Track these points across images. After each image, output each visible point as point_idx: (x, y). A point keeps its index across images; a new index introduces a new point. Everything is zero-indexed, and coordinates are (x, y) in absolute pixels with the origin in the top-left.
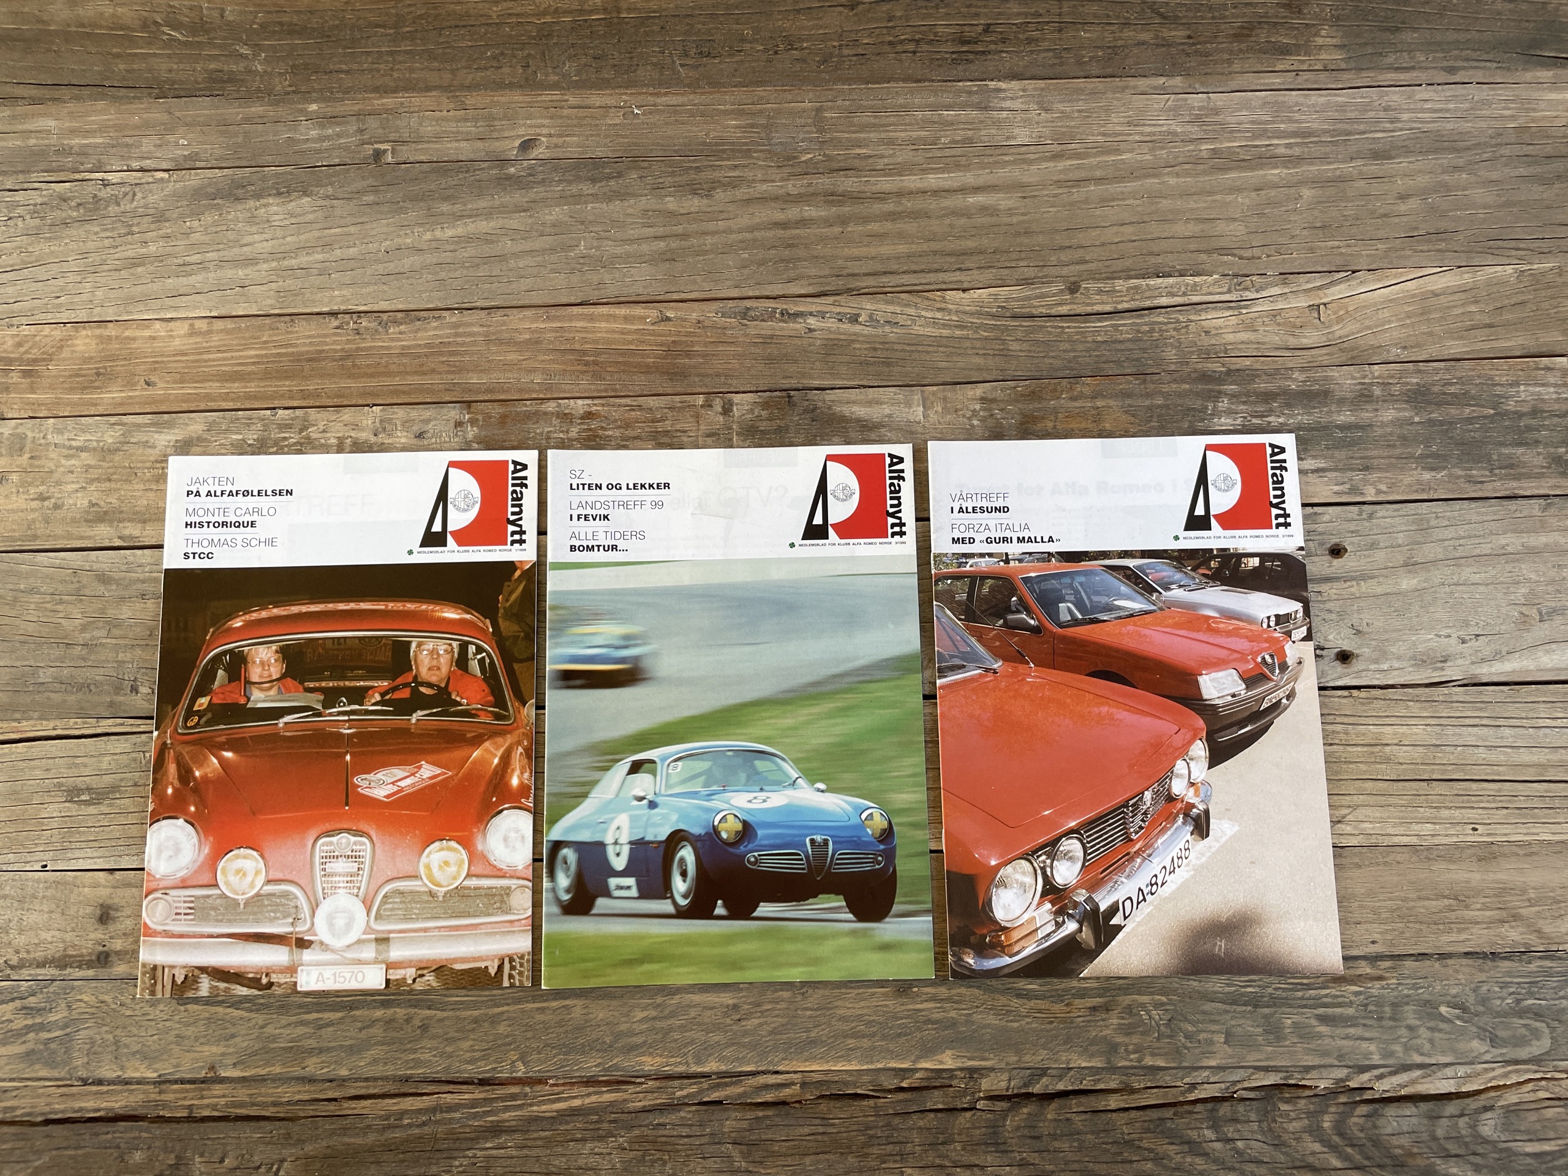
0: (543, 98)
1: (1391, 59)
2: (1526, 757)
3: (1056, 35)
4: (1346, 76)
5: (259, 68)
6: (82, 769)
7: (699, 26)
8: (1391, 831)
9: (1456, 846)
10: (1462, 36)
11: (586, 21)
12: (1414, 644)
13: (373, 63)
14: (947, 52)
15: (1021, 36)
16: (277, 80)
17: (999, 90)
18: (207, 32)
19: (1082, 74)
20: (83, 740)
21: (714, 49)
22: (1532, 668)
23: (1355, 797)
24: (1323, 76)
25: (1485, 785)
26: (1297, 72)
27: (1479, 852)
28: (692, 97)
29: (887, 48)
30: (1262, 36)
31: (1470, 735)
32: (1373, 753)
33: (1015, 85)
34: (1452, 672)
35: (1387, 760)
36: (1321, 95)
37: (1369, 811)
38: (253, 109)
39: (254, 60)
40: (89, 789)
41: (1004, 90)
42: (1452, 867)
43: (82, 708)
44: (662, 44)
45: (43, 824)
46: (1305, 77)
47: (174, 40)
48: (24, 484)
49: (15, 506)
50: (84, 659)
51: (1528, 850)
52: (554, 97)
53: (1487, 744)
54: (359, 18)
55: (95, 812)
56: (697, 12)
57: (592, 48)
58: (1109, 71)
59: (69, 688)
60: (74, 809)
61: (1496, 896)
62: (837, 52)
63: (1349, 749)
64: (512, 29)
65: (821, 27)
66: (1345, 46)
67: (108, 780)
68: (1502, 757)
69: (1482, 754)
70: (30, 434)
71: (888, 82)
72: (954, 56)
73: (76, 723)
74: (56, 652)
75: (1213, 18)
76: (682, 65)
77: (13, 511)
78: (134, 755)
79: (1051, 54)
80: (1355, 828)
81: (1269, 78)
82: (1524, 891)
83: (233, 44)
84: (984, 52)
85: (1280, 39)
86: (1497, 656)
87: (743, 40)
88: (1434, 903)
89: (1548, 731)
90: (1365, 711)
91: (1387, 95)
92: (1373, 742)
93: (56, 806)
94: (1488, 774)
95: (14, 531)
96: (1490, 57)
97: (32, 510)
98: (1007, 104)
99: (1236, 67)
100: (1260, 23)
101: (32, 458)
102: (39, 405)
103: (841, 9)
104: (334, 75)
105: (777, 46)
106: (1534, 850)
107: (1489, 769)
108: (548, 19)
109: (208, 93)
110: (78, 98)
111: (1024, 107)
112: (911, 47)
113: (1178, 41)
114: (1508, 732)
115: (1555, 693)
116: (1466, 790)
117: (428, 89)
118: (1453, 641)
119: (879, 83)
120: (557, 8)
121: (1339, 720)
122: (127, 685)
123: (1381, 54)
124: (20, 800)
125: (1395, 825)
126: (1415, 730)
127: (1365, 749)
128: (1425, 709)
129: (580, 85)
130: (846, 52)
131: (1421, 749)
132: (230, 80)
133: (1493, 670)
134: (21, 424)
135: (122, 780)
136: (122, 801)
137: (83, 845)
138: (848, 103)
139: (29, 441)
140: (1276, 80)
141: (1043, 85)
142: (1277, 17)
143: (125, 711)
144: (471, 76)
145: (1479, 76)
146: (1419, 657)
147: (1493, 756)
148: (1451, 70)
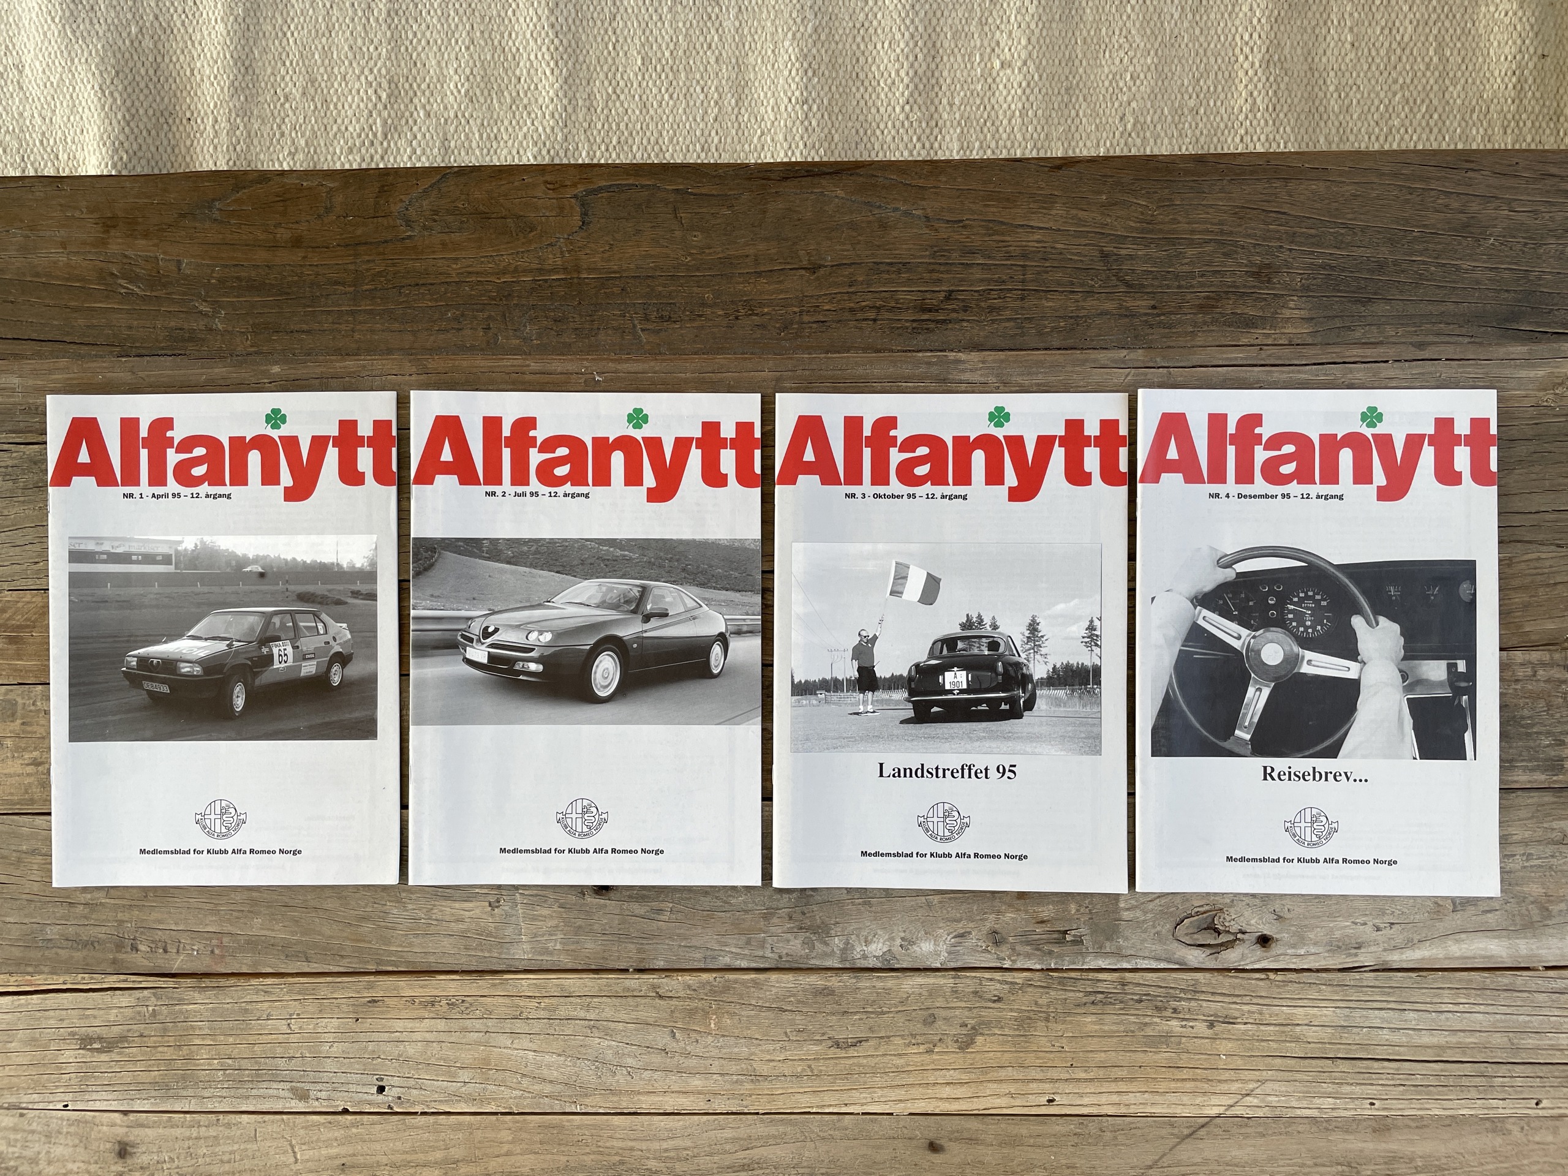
0: (505, 363)
1: (1358, 334)
2: (1426, 1039)
3: (1018, 303)
4: (1311, 351)
5: (220, 327)
6: (92, 1019)
7: (660, 289)
8: (1294, 1104)
9: (1354, 1119)
10: (1434, 309)
11: (546, 281)
12: (1332, 930)
13: (333, 323)
14: (907, 321)
15: (983, 304)
16: (238, 340)
17: (958, 361)
18: (164, 286)
19: (1042, 345)
20: (91, 994)
21: (675, 313)
22: (1441, 956)
23: (1264, 1073)
24: (1287, 351)
25: (1386, 1064)
26: (1261, 346)
27: (1374, 1124)
28: (652, 364)
29: (847, 315)
30: (1228, 307)
31: (1376, 1018)
32: (1283, 1032)
33: (974, 356)
34: (1365, 958)
35: (1297, 1040)
36: (1283, 372)
37: (1276, 1086)
38: (216, 370)
39: (214, 317)
40: (100, 1039)
41: (964, 362)
42: (1347, 1137)
43: (87, 965)
44: (623, 307)
45: (61, 1068)
46: (1269, 352)
47: (132, 294)
48: (17, 749)
49: (11, 771)
50: (85, 917)
51: (1420, 1124)
52: (516, 362)
53: (1392, 1026)
54: (318, 274)
55: (107, 1059)
56: (658, 274)
57: (553, 310)
58: (1070, 342)
59: (75, 945)
60: (88, 1056)
61: (1386, 1163)
62: (797, 319)
63: (1262, 1028)
64: (472, 290)
65: (782, 292)
66: (1312, 319)
67: (116, 1030)
68: (1404, 1039)
69: (1385, 1035)
70: (20, 701)
71: (848, 352)
72: (915, 325)
73: (83, 978)
74: (61, 911)
75: (1179, 287)
76: (643, 330)
77: (10, 775)
78: (138, 1009)
79: (1012, 324)
80: (1263, 1101)
81: (1232, 353)
82: (1412, 1160)
83: (193, 300)
84: (944, 321)
85: (1246, 311)
86: (1410, 944)
87: (703, 305)
88: (1329, 1169)
89: (1450, 1015)
90: (1280, 993)
91: (1351, 372)
92: (1285, 1022)
93: (72, 1053)
94: (1389, 1054)
95: (11, 794)
96: (1464, 331)
97: (28, 775)
98: (966, 376)
99: (1200, 340)
100: (1227, 293)
101: (23, 724)
102: (26, 671)
103: (803, 272)
104: (296, 335)
105: (738, 311)
106: (1425, 1123)
107: (1390, 1049)
108: (508, 278)
109: (170, 353)
110: (40, 355)
111: (983, 380)
112: (872, 315)
113: (1142, 311)
114: (1412, 1015)
115: (1460, 980)
116: (1367, 1068)
117: (390, 351)
118: (1369, 929)
119: (839, 352)
120: (516, 267)
121: (1255, 1001)
122: (128, 943)
123: (1349, 327)
124: (39, 1046)
125: (1299, 1099)
126: (1325, 1011)
127: (1277, 1028)
128: (1336, 993)
129: (543, 350)
130: (806, 318)
131: (1329, 1030)
132: (191, 339)
133: (1404, 957)
134: (11, 691)
135: (129, 1031)
136: (131, 1050)
137: (99, 1088)
138: (807, 373)
139: (20, 707)
140: (1237, 355)
141: (1003, 357)
142: (1245, 286)
143: (128, 968)
144: (432, 338)
145: (1450, 351)
146: (1334, 943)
147: (1395, 1038)
148: (1421, 346)
